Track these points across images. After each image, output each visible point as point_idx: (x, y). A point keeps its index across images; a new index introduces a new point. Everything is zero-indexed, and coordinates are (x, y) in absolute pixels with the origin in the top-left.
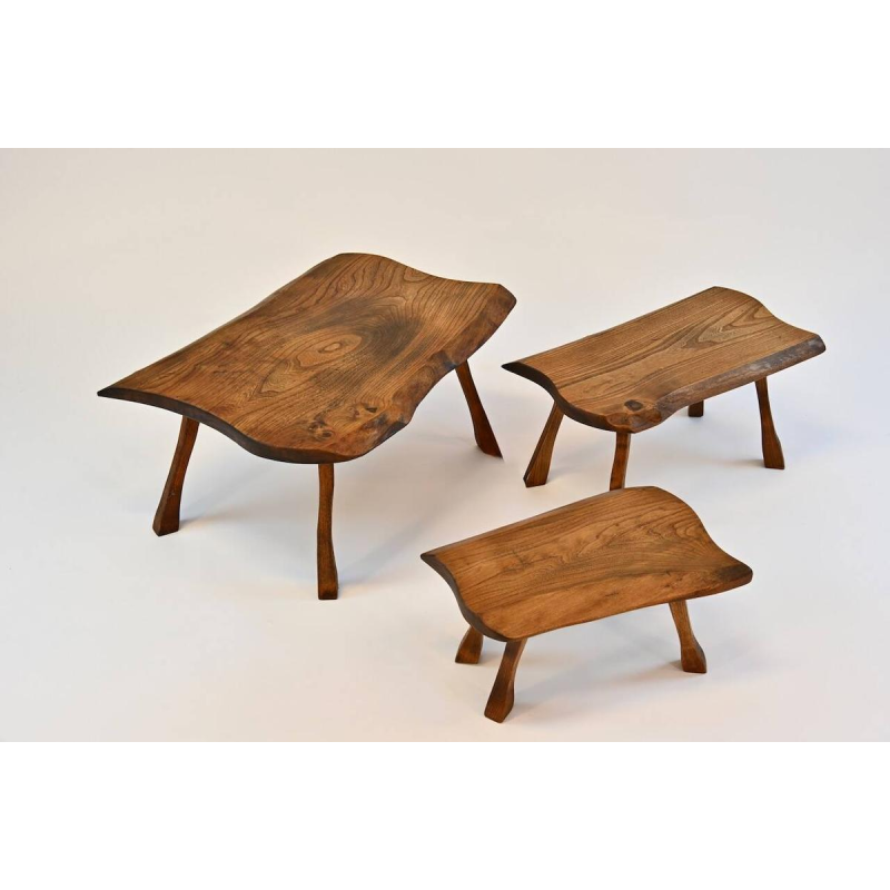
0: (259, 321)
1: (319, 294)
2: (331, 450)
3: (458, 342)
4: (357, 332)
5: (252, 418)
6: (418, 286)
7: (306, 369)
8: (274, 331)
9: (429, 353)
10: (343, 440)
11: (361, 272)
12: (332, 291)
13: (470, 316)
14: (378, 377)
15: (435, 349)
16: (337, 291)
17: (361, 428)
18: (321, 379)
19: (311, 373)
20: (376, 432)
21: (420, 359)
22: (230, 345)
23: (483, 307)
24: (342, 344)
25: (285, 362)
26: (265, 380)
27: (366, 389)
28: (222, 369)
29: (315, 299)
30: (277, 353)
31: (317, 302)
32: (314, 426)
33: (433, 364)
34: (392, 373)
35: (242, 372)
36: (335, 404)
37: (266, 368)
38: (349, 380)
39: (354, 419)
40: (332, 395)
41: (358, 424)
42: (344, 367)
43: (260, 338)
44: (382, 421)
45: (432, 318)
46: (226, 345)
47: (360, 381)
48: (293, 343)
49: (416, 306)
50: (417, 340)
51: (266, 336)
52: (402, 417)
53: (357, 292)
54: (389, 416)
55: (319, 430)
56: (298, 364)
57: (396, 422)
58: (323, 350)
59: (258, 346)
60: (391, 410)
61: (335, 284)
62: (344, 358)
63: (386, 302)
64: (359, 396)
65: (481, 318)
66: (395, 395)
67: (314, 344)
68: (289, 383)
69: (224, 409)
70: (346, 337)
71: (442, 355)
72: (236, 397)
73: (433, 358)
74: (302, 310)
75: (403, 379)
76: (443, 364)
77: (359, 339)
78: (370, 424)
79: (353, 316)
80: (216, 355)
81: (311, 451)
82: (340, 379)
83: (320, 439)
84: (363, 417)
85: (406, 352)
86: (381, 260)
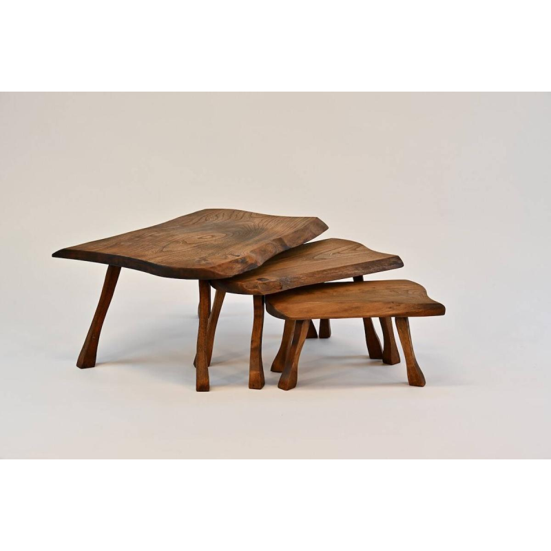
0: (155, 229)
1: (194, 221)
2: (212, 270)
3: (291, 236)
4: (223, 233)
5: (158, 259)
6: (261, 218)
7: (190, 244)
8: (167, 233)
9: (272, 239)
10: (220, 266)
11: (221, 215)
12: (202, 220)
13: (298, 227)
14: (239, 246)
15: (275, 237)
16: (206, 220)
17: (230, 262)
18: (201, 247)
19: (194, 245)
20: (239, 266)
21: (266, 241)
22: (138, 237)
23: (307, 224)
24: (213, 236)
25: (177, 242)
26: (164, 247)
27: (231, 250)
28: (135, 244)
29: (191, 223)
30: (170, 239)
31: (194, 224)
32: (199, 261)
33: (274, 243)
34: (247, 245)
35: (148, 245)
36: (213, 254)
37: (164, 244)
38: (220, 247)
39: (225, 259)
40: (210, 251)
41: (230, 260)
42: (216, 243)
43: (158, 235)
44: (243, 261)
45: (272, 228)
46: (136, 237)
47: (227, 248)
48: (180, 235)
49: (261, 224)
50: (263, 235)
51: (161, 234)
52: (256, 262)
53: (220, 220)
54: (248, 260)
55: (203, 262)
56: (185, 242)
57: (252, 264)
58: (201, 238)
59: (156, 237)
60: (250, 257)
61: (204, 218)
62: (215, 240)
63: (241, 223)
64: (227, 252)
65: (305, 229)
66: (252, 251)
67: (195, 236)
68: (180, 248)
69: (139, 256)
70: (215, 234)
71: (280, 240)
72: (147, 253)
73: (274, 240)
74: (183, 226)
75: (255, 247)
76: (281, 245)
77: (224, 235)
78: (236, 261)
79: (219, 228)
80: (130, 240)
81: (199, 269)
82: (213, 247)
83: (204, 265)
84: (231, 258)
85: (257, 238)
86: (234, 211)
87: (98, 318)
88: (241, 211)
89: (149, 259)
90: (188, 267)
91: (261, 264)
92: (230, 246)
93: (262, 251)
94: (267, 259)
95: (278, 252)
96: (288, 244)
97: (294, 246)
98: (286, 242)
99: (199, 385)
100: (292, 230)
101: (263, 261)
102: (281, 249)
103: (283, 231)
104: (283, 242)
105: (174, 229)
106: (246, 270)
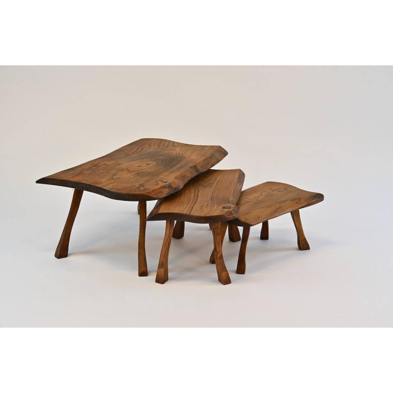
0: (107, 158)
1: (134, 150)
2: (148, 194)
3: (202, 163)
4: (155, 161)
5: (110, 185)
6: (181, 148)
7: (132, 172)
8: (115, 161)
9: (189, 166)
10: (153, 191)
11: (153, 144)
12: (140, 149)
13: (207, 155)
14: (166, 173)
15: (191, 165)
16: (142, 149)
17: (161, 188)
18: (139, 174)
19: (135, 173)
20: (167, 190)
21: (185, 168)
22: (95, 166)
23: (213, 152)
24: (148, 164)
25: (123, 170)
26: (114, 175)
27: (161, 176)
28: (93, 172)
29: (132, 152)
30: (118, 167)
31: (134, 153)
32: (139, 187)
33: (191, 170)
34: (172, 172)
35: (103, 173)
36: (148, 181)
37: (114, 172)
38: (153, 175)
39: (157, 185)
40: (147, 178)
41: (160, 186)
42: (150, 170)
43: (109, 163)
44: (170, 186)
45: (189, 156)
46: (94, 165)
47: (158, 175)
48: (125, 164)
49: (181, 153)
50: (183, 162)
51: (111, 163)
52: (179, 186)
53: (152, 149)
54: (173, 185)
55: (142, 188)
56: (128, 170)
57: (175, 188)
58: (139, 166)
59: (108, 166)
60: (174, 183)
61: (141, 147)
62: (149, 168)
63: (166, 152)
64: (158, 178)
65: (212, 156)
66: (175, 178)
67: (135, 165)
68: (125, 175)
69: (97, 183)
70: (149, 162)
71: (195, 167)
72: (102, 180)
73: (190, 167)
74: (127, 155)
75: (177, 174)
76: (195, 171)
77: (156, 163)
78: (165, 187)
79: (151, 156)
80: (90, 169)
81: (139, 194)
82: (149, 174)
83: (142, 191)
84: (161, 184)
85: (178, 166)
86: (161, 140)
87: (69, 224)
88: (166, 140)
89: (104, 186)
90: (132, 193)
91: (182, 187)
92: (160, 173)
93: (183, 177)
94: (186, 183)
95: (193, 177)
96: (200, 170)
97: (205, 170)
98: (199, 168)
99: (140, 272)
100: (203, 158)
101: (183, 185)
102: (195, 174)
103: (196, 158)
104: (197, 168)
105: (120, 157)
106: (171, 193)
